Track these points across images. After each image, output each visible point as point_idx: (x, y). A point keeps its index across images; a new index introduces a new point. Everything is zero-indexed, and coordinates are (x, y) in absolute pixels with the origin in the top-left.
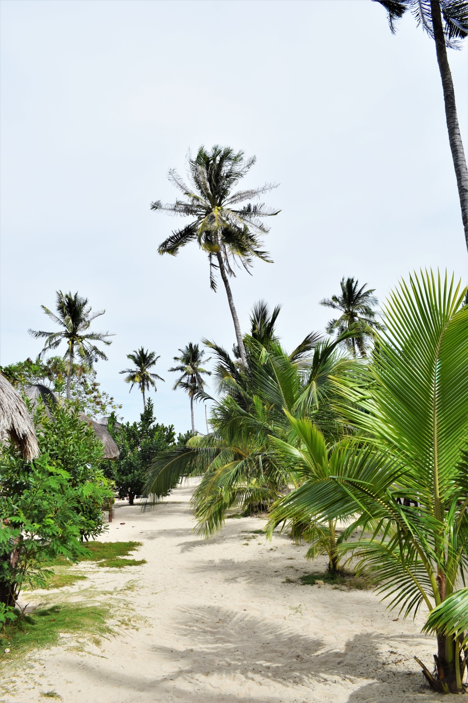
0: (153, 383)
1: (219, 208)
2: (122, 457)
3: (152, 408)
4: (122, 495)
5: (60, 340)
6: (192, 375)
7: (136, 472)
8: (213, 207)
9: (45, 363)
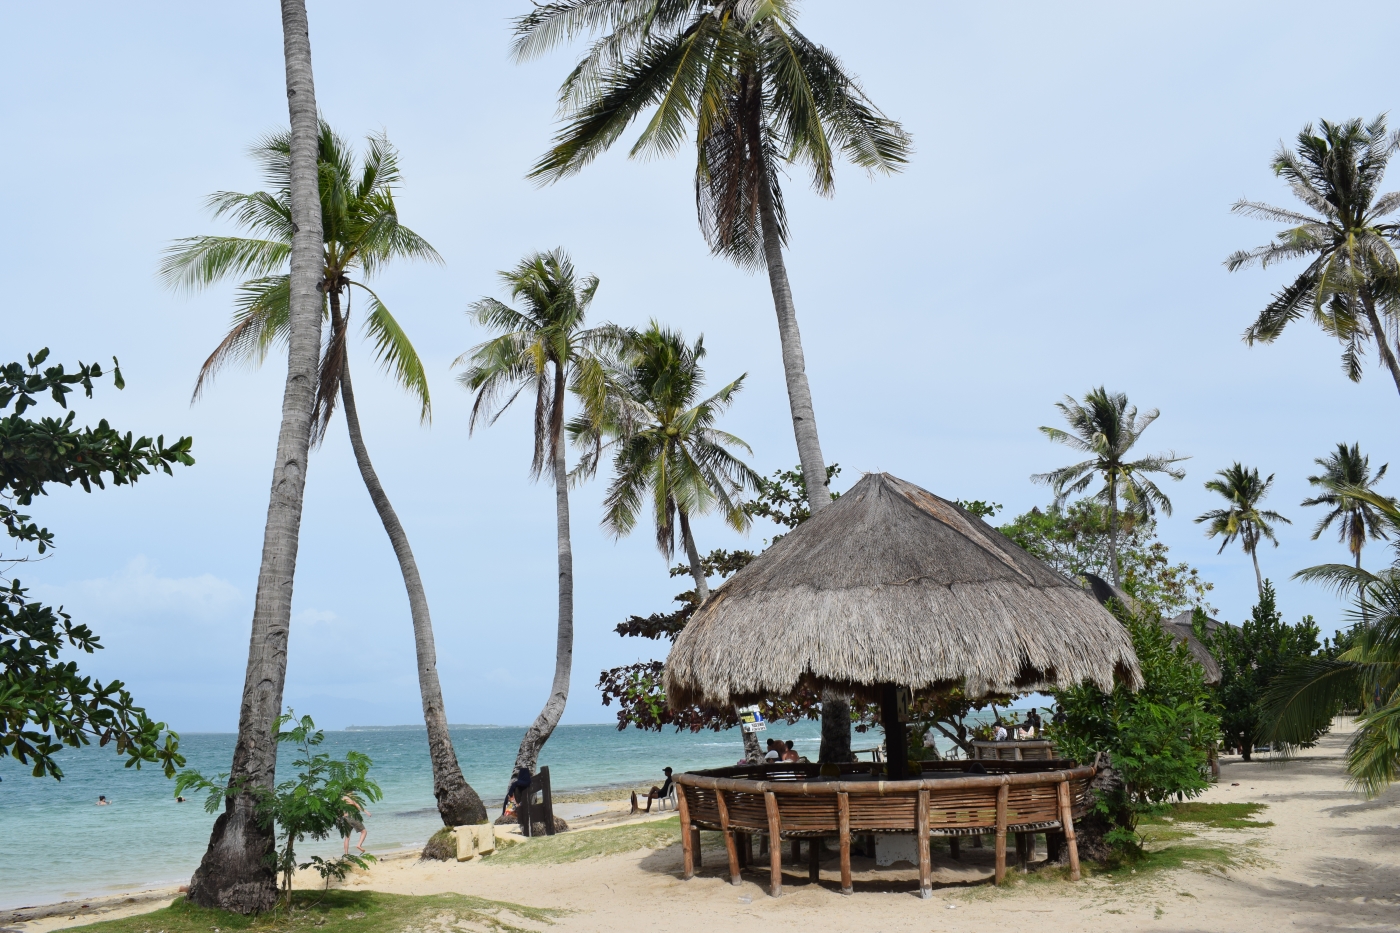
0: (1267, 531)
1: (1359, 230)
2: (1225, 681)
3: (1272, 596)
4: (1231, 745)
5: (1090, 476)
6: (1353, 510)
7: (1251, 705)
8: (1347, 229)
9: (1066, 515)
